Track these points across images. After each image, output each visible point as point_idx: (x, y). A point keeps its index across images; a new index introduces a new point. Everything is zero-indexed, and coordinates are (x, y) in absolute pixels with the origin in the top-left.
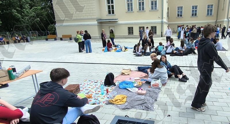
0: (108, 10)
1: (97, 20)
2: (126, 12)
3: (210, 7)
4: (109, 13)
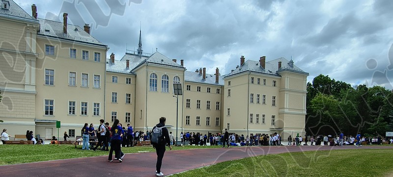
0: (45, 110)
1: (34, 120)
2: (68, 115)
4: (47, 113)
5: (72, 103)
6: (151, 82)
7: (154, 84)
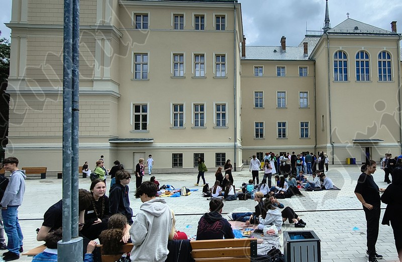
0: (134, 122)
1: (109, 140)
2: (171, 128)
3: (304, 125)
5: (178, 108)
6: (336, 65)
7: (341, 68)
